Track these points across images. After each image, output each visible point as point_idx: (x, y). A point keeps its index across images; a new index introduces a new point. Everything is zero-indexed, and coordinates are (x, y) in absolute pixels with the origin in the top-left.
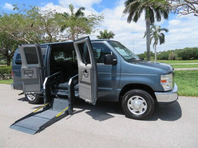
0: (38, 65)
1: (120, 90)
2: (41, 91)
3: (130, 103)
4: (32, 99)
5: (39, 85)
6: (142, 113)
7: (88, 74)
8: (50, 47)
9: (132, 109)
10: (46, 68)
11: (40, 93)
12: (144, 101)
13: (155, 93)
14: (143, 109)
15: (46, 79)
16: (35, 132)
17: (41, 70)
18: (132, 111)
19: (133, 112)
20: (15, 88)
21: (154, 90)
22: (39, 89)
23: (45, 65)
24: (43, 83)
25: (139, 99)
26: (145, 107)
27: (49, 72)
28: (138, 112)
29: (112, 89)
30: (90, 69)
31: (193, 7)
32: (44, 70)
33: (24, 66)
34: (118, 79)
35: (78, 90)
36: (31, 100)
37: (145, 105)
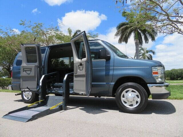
0: (37, 64)
1: (114, 83)
2: (37, 88)
3: (123, 97)
4: (28, 98)
5: (36, 83)
6: (135, 106)
7: (83, 67)
8: (49, 49)
9: (126, 103)
10: (44, 67)
11: (36, 90)
12: (137, 93)
13: (148, 85)
14: (137, 102)
15: (43, 76)
16: (27, 120)
17: (39, 69)
18: (125, 105)
19: (127, 105)
20: (12, 89)
21: (147, 82)
22: (36, 87)
23: (43, 64)
24: (40, 79)
25: (133, 91)
26: (139, 100)
27: (46, 71)
28: (132, 105)
29: (105, 83)
30: (85, 61)
31: (177, 27)
32: (42, 69)
33: (24, 64)
34: (111, 73)
35: (72, 88)
36: (26, 99)
37: (138, 97)
